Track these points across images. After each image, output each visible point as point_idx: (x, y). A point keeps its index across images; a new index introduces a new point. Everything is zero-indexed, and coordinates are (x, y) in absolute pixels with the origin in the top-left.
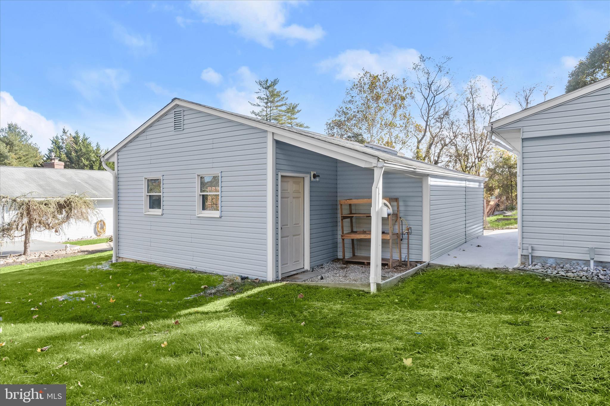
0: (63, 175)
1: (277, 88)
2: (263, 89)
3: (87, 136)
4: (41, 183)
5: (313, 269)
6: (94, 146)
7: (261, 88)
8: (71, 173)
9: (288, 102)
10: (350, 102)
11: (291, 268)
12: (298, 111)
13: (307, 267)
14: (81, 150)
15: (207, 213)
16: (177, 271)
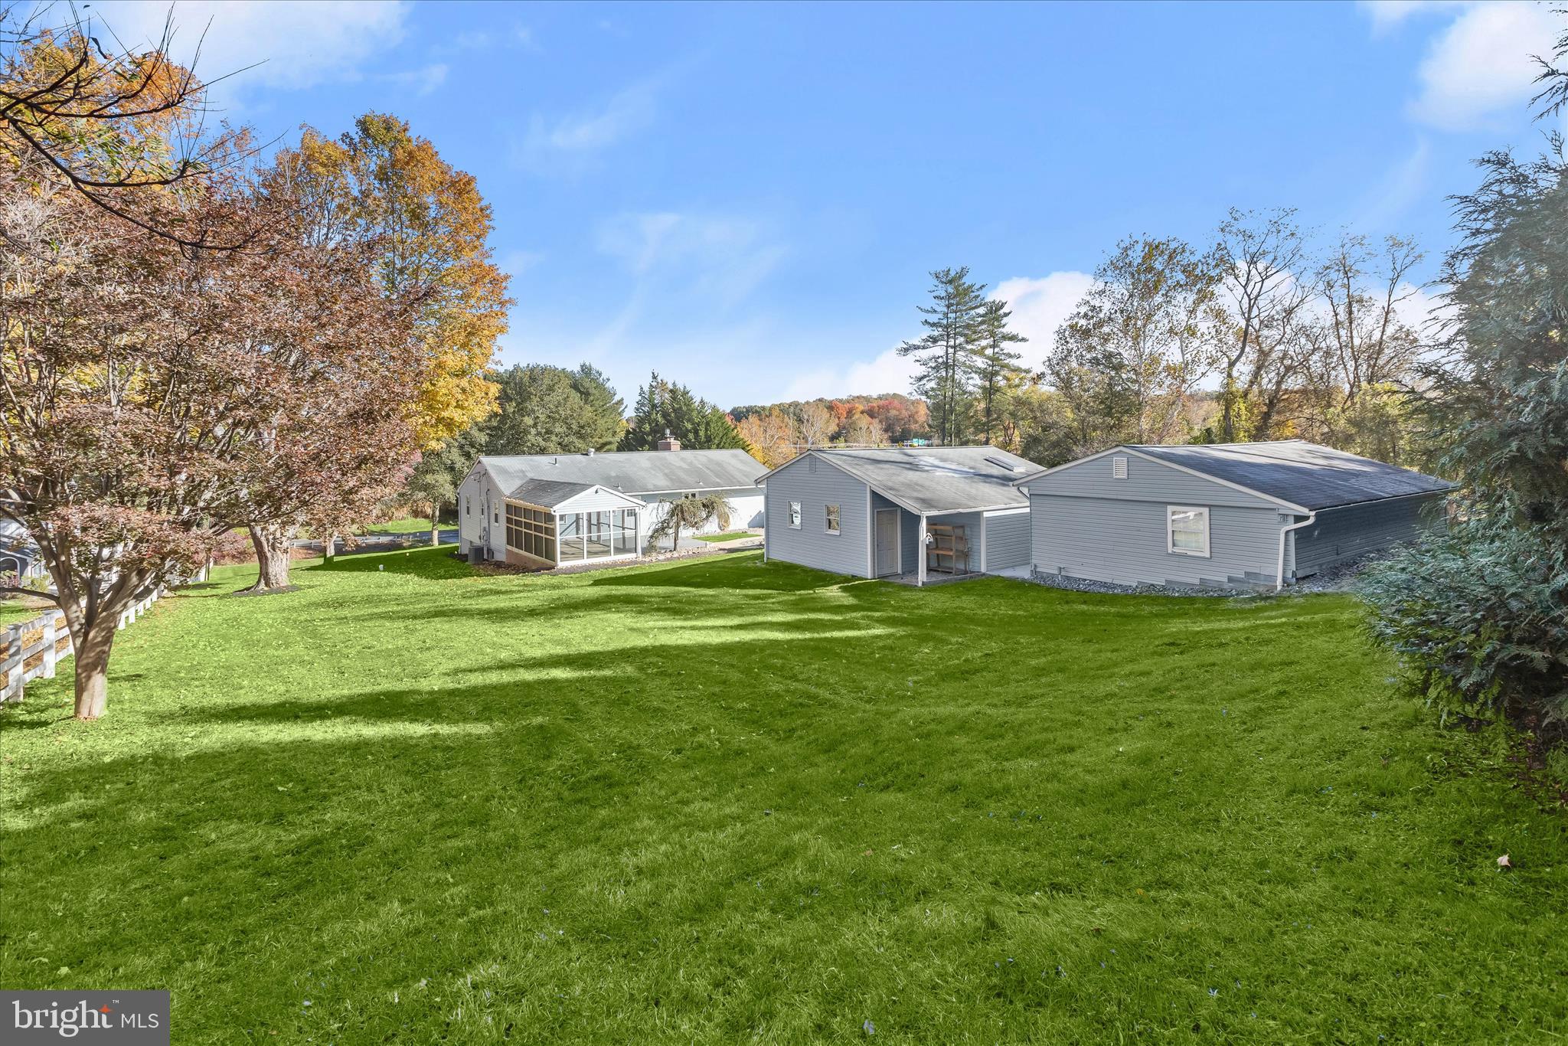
0: (683, 459)
1: (967, 281)
2: (940, 285)
3: (688, 389)
4: (666, 471)
5: (904, 573)
6: (697, 400)
7: (937, 283)
8: (689, 454)
9: (989, 299)
10: (1102, 293)
11: (886, 571)
12: (1006, 315)
13: (900, 572)
14: (681, 408)
15: (831, 532)
16: (812, 570)
